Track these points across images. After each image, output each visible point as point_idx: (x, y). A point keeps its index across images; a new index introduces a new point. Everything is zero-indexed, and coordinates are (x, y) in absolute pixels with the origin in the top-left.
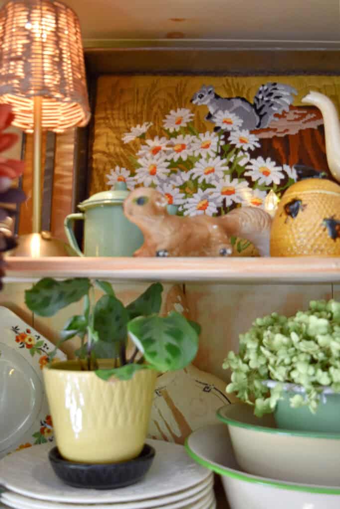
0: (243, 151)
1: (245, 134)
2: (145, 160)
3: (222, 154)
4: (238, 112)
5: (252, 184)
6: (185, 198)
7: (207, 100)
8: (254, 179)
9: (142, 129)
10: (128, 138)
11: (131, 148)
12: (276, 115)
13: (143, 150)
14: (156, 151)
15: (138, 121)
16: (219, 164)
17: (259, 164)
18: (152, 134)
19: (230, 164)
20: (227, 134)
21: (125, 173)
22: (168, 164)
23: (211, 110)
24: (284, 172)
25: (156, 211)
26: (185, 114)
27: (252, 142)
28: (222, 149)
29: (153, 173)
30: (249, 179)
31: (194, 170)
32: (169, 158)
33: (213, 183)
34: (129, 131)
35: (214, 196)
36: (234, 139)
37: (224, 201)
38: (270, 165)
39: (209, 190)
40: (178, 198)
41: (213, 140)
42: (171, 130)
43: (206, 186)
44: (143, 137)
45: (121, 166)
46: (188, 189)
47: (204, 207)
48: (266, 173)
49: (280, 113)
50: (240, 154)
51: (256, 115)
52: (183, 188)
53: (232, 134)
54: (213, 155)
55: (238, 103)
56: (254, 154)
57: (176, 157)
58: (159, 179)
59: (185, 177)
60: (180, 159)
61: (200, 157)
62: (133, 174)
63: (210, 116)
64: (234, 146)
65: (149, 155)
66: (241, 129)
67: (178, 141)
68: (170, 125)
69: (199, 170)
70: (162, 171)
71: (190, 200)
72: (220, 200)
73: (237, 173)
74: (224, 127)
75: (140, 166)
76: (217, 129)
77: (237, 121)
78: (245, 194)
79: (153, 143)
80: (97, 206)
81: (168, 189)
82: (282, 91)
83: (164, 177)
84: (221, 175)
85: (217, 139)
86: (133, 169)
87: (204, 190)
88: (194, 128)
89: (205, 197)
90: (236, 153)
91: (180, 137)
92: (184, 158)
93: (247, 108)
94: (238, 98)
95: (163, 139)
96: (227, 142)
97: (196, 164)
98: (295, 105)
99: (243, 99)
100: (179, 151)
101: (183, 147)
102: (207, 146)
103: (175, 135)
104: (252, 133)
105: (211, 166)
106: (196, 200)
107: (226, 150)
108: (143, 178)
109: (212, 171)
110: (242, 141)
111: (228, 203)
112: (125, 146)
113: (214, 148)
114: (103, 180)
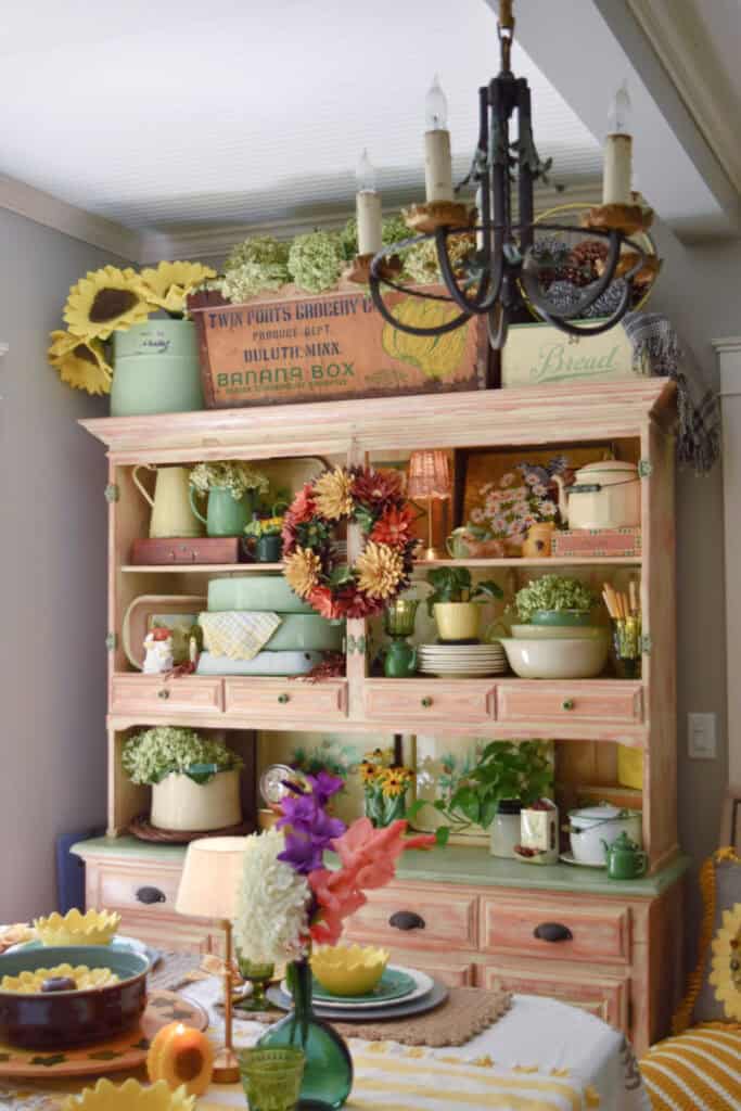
0: (538, 497)
1: (540, 487)
2: (490, 504)
3: (528, 499)
4: (539, 474)
5: (541, 516)
6: (507, 524)
7: (524, 466)
8: (542, 512)
9: (488, 486)
10: (482, 492)
11: (483, 498)
13: (489, 499)
14: (495, 498)
15: (487, 482)
16: (525, 505)
18: (494, 489)
19: (531, 505)
20: (531, 487)
21: (479, 511)
22: (500, 506)
23: (525, 473)
24: (557, 508)
26: (510, 476)
27: (544, 491)
28: (528, 496)
29: (493, 511)
30: (539, 512)
31: (513, 509)
32: (501, 502)
33: (522, 515)
34: (482, 488)
35: (521, 522)
36: (534, 490)
37: (526, 525)
39: (519, 519)
40: (504, 523)
41: (524, 491)
42: (504, 486)
43: (518, 517)
44: (489, 492)
45: (478, 508)
46: (509, 519)
47: (515, 529)
48: (549, 509)
51: (547, 475)
52: (507, 518)
53: (534, 487)
54: (523, 500)
55: (539, 468)
56: (544, 498)
57: (504, 502)
58: (496, 514)
59: (508, 512)
61: (517, 501)
62: (483, 512)
63: (523, 477)
64: (534, 494)
65: (491, 501)
66: (539, 483)
67: (508, 492)
68: (504, 484)
69: (515, 508)
70: (497, 510)
71: (510, 525)
73: (533, 510)
74: (531, 483)
75: (487, 507)
76: (527, 484)
77: (537, 480)
79: (494, 494)
81: (500, 519)
82: (563, 459)
83: (498, 513)
84: (525, 511)
85: (526, 491)
86: (483, 508)
87: (517, 519)
88: (515, 485)
89: (517, 525)
90: (535, 498)
92: (509, 502)
93: (544, 472)
94: (539, 465)
95: (499, 492)
96: (531, 492)
97: (514, 505)
99: (542, 466)
100: (506, 498)
101: (509, 496)
102: (521, 495)
103: (504, 489)
104: (545, 486)
105: (522, 507)
106: (513, 524)
107: (530, 497)
108: (488, 514)
109: (521, 508)
110: (539, 491)
111: (528, 526)
112: (480, 496)
113: (524, 496)
114: (469, 516)
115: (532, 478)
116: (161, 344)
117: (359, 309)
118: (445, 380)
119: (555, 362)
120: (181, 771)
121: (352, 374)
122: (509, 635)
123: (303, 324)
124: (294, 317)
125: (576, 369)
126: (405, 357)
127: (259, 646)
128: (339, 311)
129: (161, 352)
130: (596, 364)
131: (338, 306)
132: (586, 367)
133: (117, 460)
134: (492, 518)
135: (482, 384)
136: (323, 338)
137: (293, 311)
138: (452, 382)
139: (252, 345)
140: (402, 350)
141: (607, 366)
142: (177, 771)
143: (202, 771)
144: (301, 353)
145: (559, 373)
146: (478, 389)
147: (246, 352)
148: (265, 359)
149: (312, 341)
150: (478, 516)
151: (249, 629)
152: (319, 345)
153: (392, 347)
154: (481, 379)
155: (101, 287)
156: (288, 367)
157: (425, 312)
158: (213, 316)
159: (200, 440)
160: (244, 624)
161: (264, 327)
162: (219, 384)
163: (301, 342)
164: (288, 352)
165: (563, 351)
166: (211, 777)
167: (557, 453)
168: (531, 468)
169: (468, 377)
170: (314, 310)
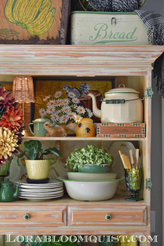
0: (75, 104)
1: (76, 99)
2: (49, 107)
3: (70, 105)
4: (75, 92)
5: (77, 114)
6: (59, 117)
8: (78, 112)
9: (48, 97)
10: (44, 100)
11: (45, 103)
12: (85, 93)
13: (48, 104)
14: (52, 104)
15: (47, 95)
16: (69, 108)
17: (80, 108)
18: (51, 99)
19: (72, 108)
20: (71, 99)
21: (44, 110)
22: (55, 108)
23: (67, 92)
24: (86, 110)
26: (60, 93)
27: (78, 101)
28: (70, 104)
29: (51, 110)
30: (76, 112)
31: (62, 110)
32: (55, 106)
33: (67, 113)
34: (45, 98)
35: (67, 117)
36: (73, 101)
37: (70, 118)
38: (82, 108)
39: (65, 115)
42: (56, 98)
43: (65, 114)
44: (48, 100)
45: (43, 108)
46: (60, 115)
47: (64, 120)
48: (81, 110)
49: (86, 92)
50: (75, 105)
51: (80, 93)
52: (59, 114)
53: (73, 99)
54: (67, 105)
55: (75, 89)
56: (78, 105)
57: (57, 106)
58: (53, 112)
59: (60, 111)
60: (58, 106)
61: (64, 106)
62: (46, 110)
63: (67, 93)
64: (73, 102)
65: (50, 105)
66: (75, 97)
67: (58, 101)
68: (56, 96)
69: (63, 109)
70: (53, 110)
71: (61, 118)
72: (68, 118)
73: (73, 110)
74: (71, 97)
75: (48, 108)
76: (69, 97)
77: (74, 95)
78: (75, 116)
79: (51, 101)
81: (55, 115)
83: (54, 111)
84: (69, 111)
85: (68, 100)
87: (64, 115)
88: (62, 97)
89: (65, 117)
90: (73, 105)
91: (59, 100)
92: (60, 106)
94: (75, 88)
95: (54, 100)
96: (71, 101)
97: (63, 108)
98: (91, 90)
99: (77, 89)
100: (58, 104)
101: (59, 103)
102: (66, 102)
103: (57, 99)
104: (78, 98)
105: (67, 108)
107: (71, 104)
108: (49, 111)
109: (67, 110)
110: (75, 101)
111: (71, 119)
112: (44, 102)
113: (68, 103)
114: (38, 112)
115: (72, 94)
122: (67, 178)
134: (51, 114)
150: (43, 112)
168: (71, 89)
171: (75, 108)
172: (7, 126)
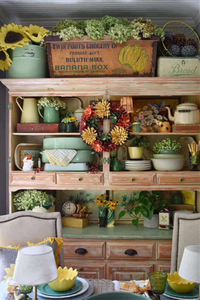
1: (157, 111)
4: (156, 107)
5: (158, 120)
7: (150, 104)
8: (158, 118)
9: (139, 110)
10: (137, 111)
11: (138, 113)
12: (162, 107)
13: (139, 114)
14: (142, 114)
15: (139, 108)
16: (152, 116)
17: (159, 116)
18: (141, 111)
19: (154, 116)
20: (153, 110)
21: (137, 118)
23: (151, 106)
24: (163, 117)
25: (144, 127)
26: (146, 107)
27: (158, 112)
29: (141, 118)
30: (157, 119)
32: (144, 115)
35: (151, 122)
36: (155, 112)
38: (161, 116)
40: (146, 122)
41: (151, 112)
43: (150, 120)
44: (139, 111)
45: (136, 116)
46: (147, 120)
47: (150, 124)
48: (160, 118)
51: (159, 107)
52: (146, 120)
55: (156, 105)
56: (158, 114)
61: (149, 115)
62: (138, 118)
63: (151, 107)
66: (156, 109)
67: (145, 112)
68: (144, 109)
69: (149, 117)
70: (143, 117)
73: (155, 118)
74: (153, 109)
76: (152, 110)
77: (155, 108)
78: (156, 121)
80: (134, 125)
81: (144, 120)
82: (163, 102)
84: (152, 118)
86: (138, 117)
88: (148, 110)
90: (155, 114)
91: (146, 111)
92: (146, 115)
93: (157, 106)
94: (156, 104)
96: (154, 112)
98: (166, 105)
99: (157, 104)
101: (146, 113)
103: (144, 111)
105: (151, 116)
106: (148, 122)
107: (153, 114)
110: (156, 112)
111: (154, 123)
112: (136, 113)
113: (151, 113)
114: (133, 119)
115: (154, 108)
116: (32, 53)
117: (110, 47)
118: (140, 73)
119: (177, 70)
120: (41, 205)
121: (107, 69)
123: (89, 50)
124: (86, 48)
125: (184, 72)
126: (126, 64)
127: (70, 161)
128: (103, 47)
129: (32, 56)
130: (190, 71)
131: (103, 45)
132: (187, 72)
133: (12, 94)
134: (141, 120)
135: (153, 75)
136: (96, 56)
137: (85, 45)
138: (143, 74)
139: (69, 56)
140: (125, 62)
141: (194, 72)
142: (40, 206)
143: (48, 205)
144: (88, 60)
145: (178, 74)
146: (151, 76)
147: (67, 59)
148: (75, 61)
149: (92, 56)
150: (136, 119)
151: (66, 155)
152: (95, 58)
153: (122, 61)
154: (153, 73)
155: (9, 31)
156: (83, 65)
157: (134, 50)
158: (54, 45)
159: (47, 89)
160: (64, 154)
161: (74, 50)
162: (56, 69)
163: (88, 56)
164: (83, 60)
165: (179, 66)
166: (51, 207)
167: (161, 100)
168: (153, 105)
169: (148, 73)
170: (93, 46)
171: (156, 116)
172: (122, 126)
